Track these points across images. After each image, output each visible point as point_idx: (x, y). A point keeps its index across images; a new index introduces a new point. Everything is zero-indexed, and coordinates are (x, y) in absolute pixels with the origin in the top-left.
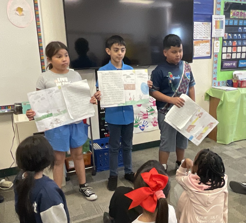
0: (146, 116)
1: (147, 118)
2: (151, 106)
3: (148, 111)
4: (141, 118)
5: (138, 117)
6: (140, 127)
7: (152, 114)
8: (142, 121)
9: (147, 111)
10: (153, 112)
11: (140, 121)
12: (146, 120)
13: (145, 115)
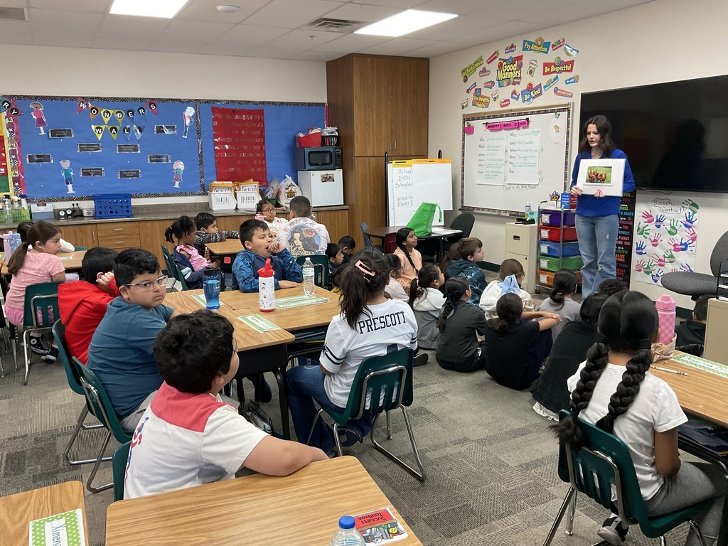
0: (663, 263)
1: (663, 265)
2: (670, 250)
3: (666, 256)
4: (655, 263)
5: (651, 261)
6: (653, 276)
7: (671, 262)
8: (657, 268)
9: (664, 256)
10: (673, 259)
11: (654, 268)
12: (662, 268)
13: (660, 260)
